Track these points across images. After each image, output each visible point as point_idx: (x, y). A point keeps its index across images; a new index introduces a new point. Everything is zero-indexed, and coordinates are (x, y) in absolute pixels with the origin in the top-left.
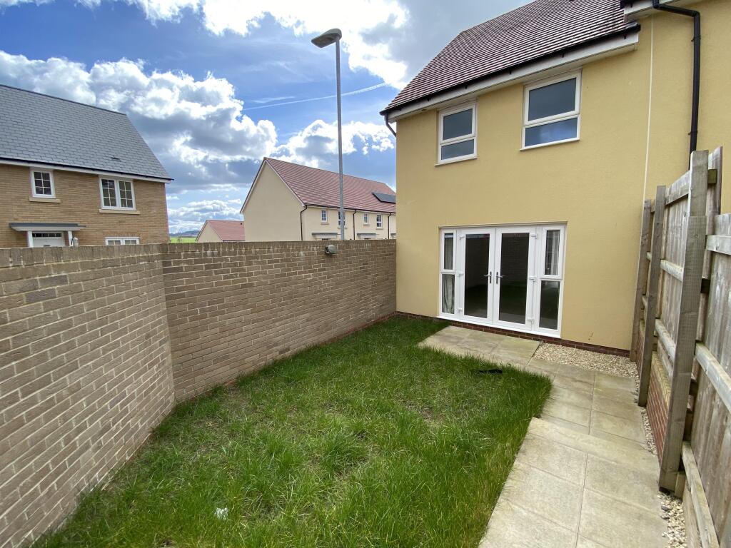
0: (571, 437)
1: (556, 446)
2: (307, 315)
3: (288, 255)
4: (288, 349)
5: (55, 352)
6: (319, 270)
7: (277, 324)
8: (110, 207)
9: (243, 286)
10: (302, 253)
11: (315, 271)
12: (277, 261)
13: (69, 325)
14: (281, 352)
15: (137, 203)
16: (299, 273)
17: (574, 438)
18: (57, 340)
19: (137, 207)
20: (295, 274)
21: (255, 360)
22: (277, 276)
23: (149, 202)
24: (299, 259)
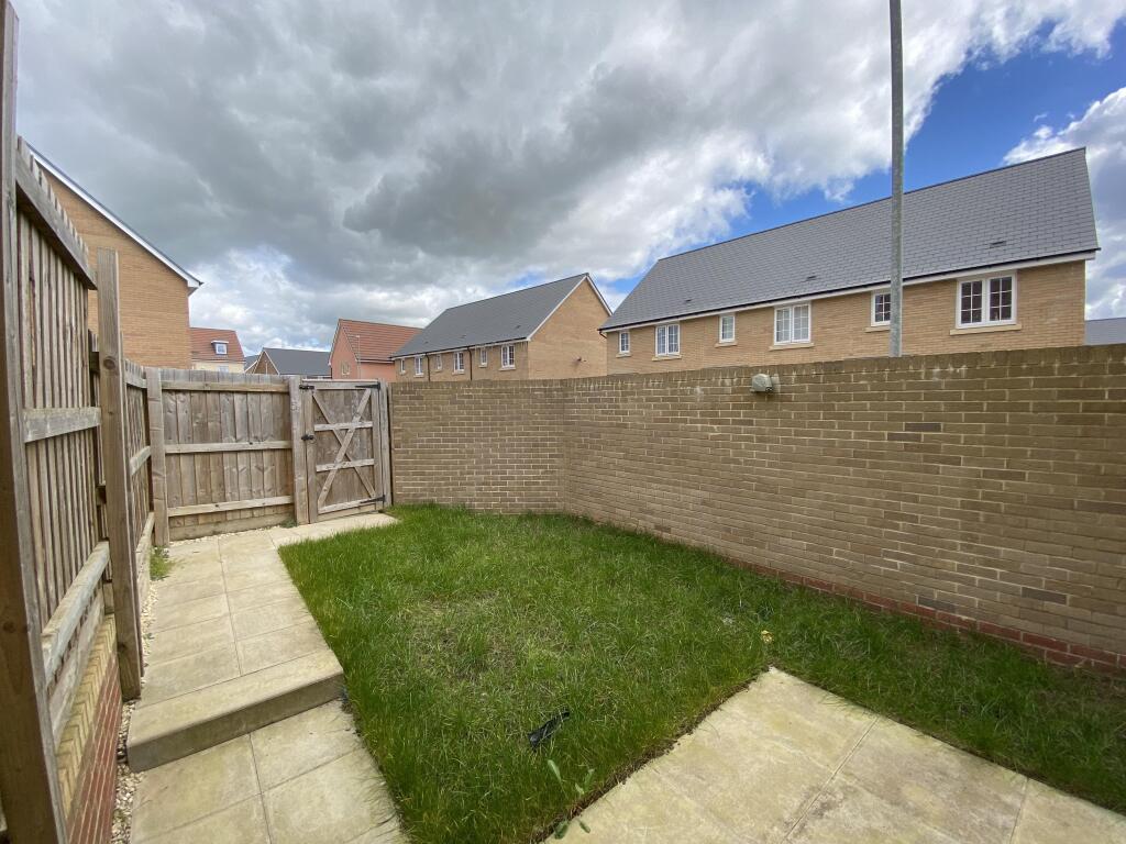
0: (271, 680)
1: (284, 656)
2: (706, 495)
3: (673, 392)
4: (668, 530)
5: (461, 430)
6: (735, 422)
7: (654, 485)
8: (971, 325)
9: (618, 426)
10: (698, 389)
11: (727, 422)
12: (658, 400)
13: (470, 419)
14: (657, 527)
15: (1019, 309)
16: (692, 422)
17: (267, 682)
18: (463, 424)
19: (1019, 316)
20: (685, 421)
21: (626, 517)
22: (656, 420)
23: (1042, 305)
24: (691, 400)
